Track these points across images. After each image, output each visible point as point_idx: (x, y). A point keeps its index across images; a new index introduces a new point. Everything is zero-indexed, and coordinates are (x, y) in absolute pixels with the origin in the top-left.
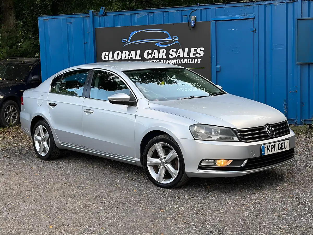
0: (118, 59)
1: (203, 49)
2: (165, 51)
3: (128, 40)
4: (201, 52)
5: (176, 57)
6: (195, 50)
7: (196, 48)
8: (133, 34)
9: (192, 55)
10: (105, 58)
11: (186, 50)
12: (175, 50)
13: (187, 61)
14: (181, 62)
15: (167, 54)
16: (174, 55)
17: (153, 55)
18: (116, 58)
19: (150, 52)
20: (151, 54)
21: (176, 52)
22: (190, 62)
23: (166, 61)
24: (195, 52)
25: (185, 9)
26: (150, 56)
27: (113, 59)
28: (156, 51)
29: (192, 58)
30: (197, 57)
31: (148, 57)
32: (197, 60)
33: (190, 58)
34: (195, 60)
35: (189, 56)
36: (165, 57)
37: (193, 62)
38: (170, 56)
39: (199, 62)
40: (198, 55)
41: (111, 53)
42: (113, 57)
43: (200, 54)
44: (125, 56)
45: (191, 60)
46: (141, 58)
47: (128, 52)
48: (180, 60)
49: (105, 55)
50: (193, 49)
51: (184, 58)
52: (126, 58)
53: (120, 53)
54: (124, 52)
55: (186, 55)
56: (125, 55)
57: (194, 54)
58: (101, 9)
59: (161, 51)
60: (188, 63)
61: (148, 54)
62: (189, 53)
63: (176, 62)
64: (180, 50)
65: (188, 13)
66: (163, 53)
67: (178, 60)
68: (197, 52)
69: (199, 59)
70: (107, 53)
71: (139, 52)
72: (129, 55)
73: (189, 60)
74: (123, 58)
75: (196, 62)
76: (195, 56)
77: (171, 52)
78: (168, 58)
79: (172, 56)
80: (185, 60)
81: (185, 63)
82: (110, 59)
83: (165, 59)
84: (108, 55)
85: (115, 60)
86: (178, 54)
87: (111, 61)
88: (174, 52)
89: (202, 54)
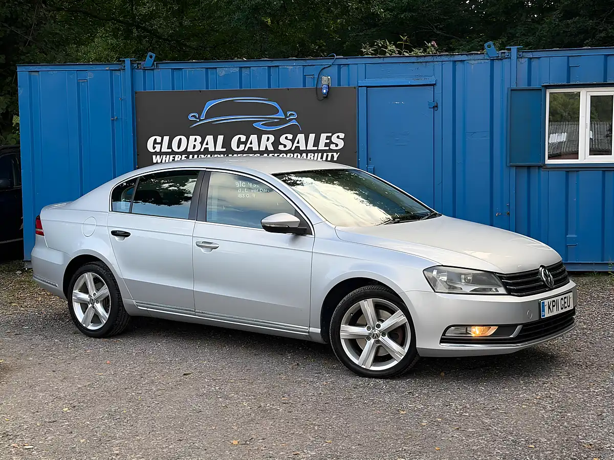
0: (180, 150)
1: (342, 135)
2: (272, 138)
3: (199, 116)
4: (339, 141)
5: (293, 149)
6: (328, 138)
7: (330, 134)
8: (210, 105)
9: (322, 146)
10: (154, 148)
11: (312, 137)
12: (290, 136)
13: (314, 157)
15: (276, 143)
16: (289, 145)
17: (248, 145)
18: (175, 149)
19: (243, 138)
20: (245, 143)
21: (293, 141)
22: (319, 159)
23: (273, 156)
24: (328, 141)
25: (310, 62)
26: (242, 147)
27: (170, 150)
28: (254, 138)
29: (323, 152)
30: (331, 151)
31: (238, 147)
32: (332, 155)
33: (318, 151)
34: (327, 155)
35: (316, 148)
36: (271, 148)
37: (324, 159)
38: (281, 148)
39: (335, 159)
40: (333, 147)
41: (166, 139)
42: (170, 146)
43: (337, 145)
44: (195, 145)
45: (320, 154)
46: (224, 150)
47: (199, 139)
48: (299, 155)
49: (155, 142)
50: (323, 136)
51: (307, 152)
52: (196, 150)
53: (184, 139)
54: (192, 138)
55: (310, 147)
56: (195, 143)
57: (326, 145)
58: (148, 57)
59: (264, 137)
61: (239, 142)
62: (316, 143)
64: (301, 137)
65: (314, 71)
66: (267, 141)
67: (296, 154)
68: (331, 140)
69: (335, 154)
70: (159, 139)
71: (220, 138)
72: (202, 143)
73: (316, 154)
74: (190, 149)
75: (329, 159)
76: (327, 148)
77: (282, 139)
78: (276, 151)
79: (285, 146)
80: (309, 154)
82: (165, 149)
83: (271, 152)
84: (161, 143)
85: (173, 153)
86: (295, 144)
87: (166, 154)
88: (289, 140)
89: (341, 144)
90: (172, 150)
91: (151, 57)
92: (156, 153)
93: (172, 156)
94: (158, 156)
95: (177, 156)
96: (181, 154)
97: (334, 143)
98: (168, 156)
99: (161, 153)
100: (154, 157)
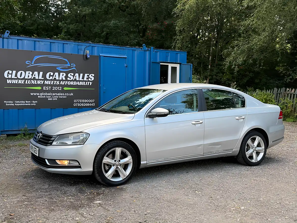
0: (21, 78)
1: (93, 75)
2: (65, 74)
3: (31, 63)
4: (92, 77)
5: (74, 79)
6: (88, 76)
7: (89, 74)
8: (36, 57)
9: (85, 79)
10: (8, 76)
11: (81, 75)
12: (72, 74)
13: (82, 83)
14: (77, 84)
15: (66, 77)
16: (72, 78)
17: (54, 77)
18: (19, 77)
19: (52, 74)
21: (73, 76)
22: (84, 84)
23: (65, 82)
24: (88, 77)
25: (80, 44)
26: (51, 78)
27: (16, 78)
28: (57, 74)
29: (86, 81)
30: (89, 81)
31: (49, 78)
32: (89, 83)
33: (84, 81)
34: (87, 83)
35: (83, 80)
36: (64, 79)
37: (86, 84)
38: (68, 79)
39: (91, 85)
40: (90, 79)
41: (14, 72)
42: (16, 76)
43: (91, 79)
44: (29, 76)
45: (85, 82)
46: (43, 78)
47: (31, 73)
48: (76, 82)
49: (8, 73)
50: (86, 75)
51: (79, 81)
52: (30, 78)
53: (23, 72)
54: (27, 72)
55: (81, 79)
57: (87, 78)
58: (6, 32)
59: (61, 74)
60: (83, 84)
61: (50, 76)
62: (83, 78)
63: (73, 83)
64: (77, 75)
65: (83, 47)
66: (63, 76)
67: (75, 82)
68: (89, 77)
69: (90, 82)
70: (10, 72)
71: (41, 73)
72: (32, 75)
73: (83, 82)
74: (26, 77)
75: (88, 84)
76: (88, 80)
77: (69, 75)
78: (66, 80)
79: (70, 78)
80: (80, 82)
81: (80, 84)
82: (13, 77)
83: (64, 80)
84: (12, 74)
85: (18, 79)
86: (75, 78)
87: (14, 79)
88: (72, 76)
89: (93, 79)
90: (17, 77)
91: (8, 33)
92: (9, 79)
93: (17, 80)
94: (10, 80)
95: (19, 80)
96: (22, 79)
97: (90, 78)
98: (15, 80)
99: (11, 79)
100: (8, 80)
